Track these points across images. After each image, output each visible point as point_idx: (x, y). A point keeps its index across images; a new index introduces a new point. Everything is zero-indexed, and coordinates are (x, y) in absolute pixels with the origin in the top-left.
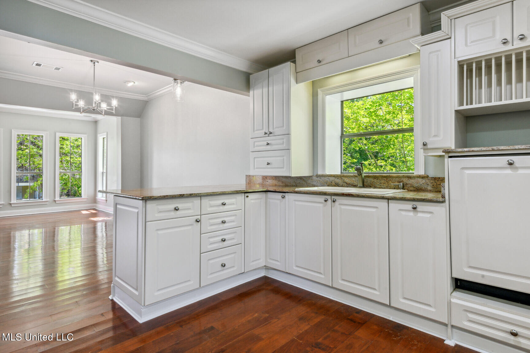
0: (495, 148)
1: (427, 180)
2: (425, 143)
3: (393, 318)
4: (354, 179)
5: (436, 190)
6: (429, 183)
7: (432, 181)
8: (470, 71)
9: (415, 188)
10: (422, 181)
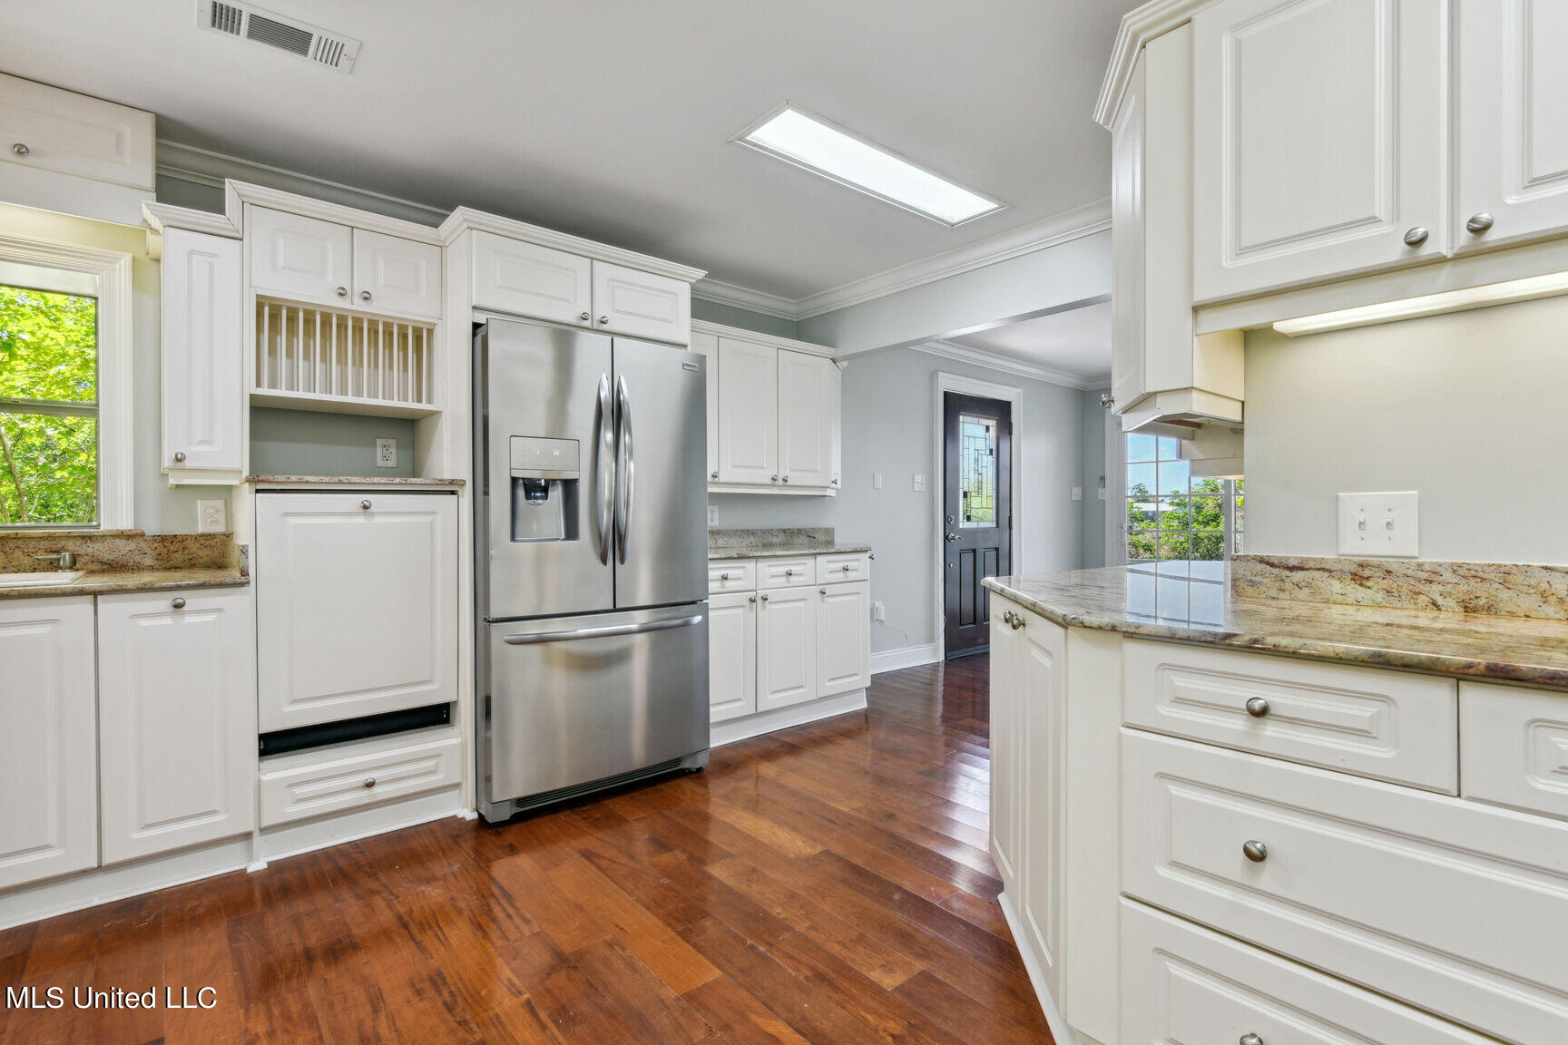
0: (343, 479)
1: (141, 543)
2: (179, 456)
3: (100, 899)
5: (167, 565)
6: (149, 551)
7: (156, 545)
8: (274, 317)
9: (105, 564)
10: (124, 547)
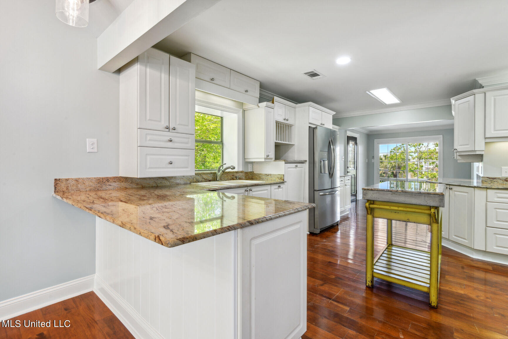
2: (268, 155)
4: (209, 176)
